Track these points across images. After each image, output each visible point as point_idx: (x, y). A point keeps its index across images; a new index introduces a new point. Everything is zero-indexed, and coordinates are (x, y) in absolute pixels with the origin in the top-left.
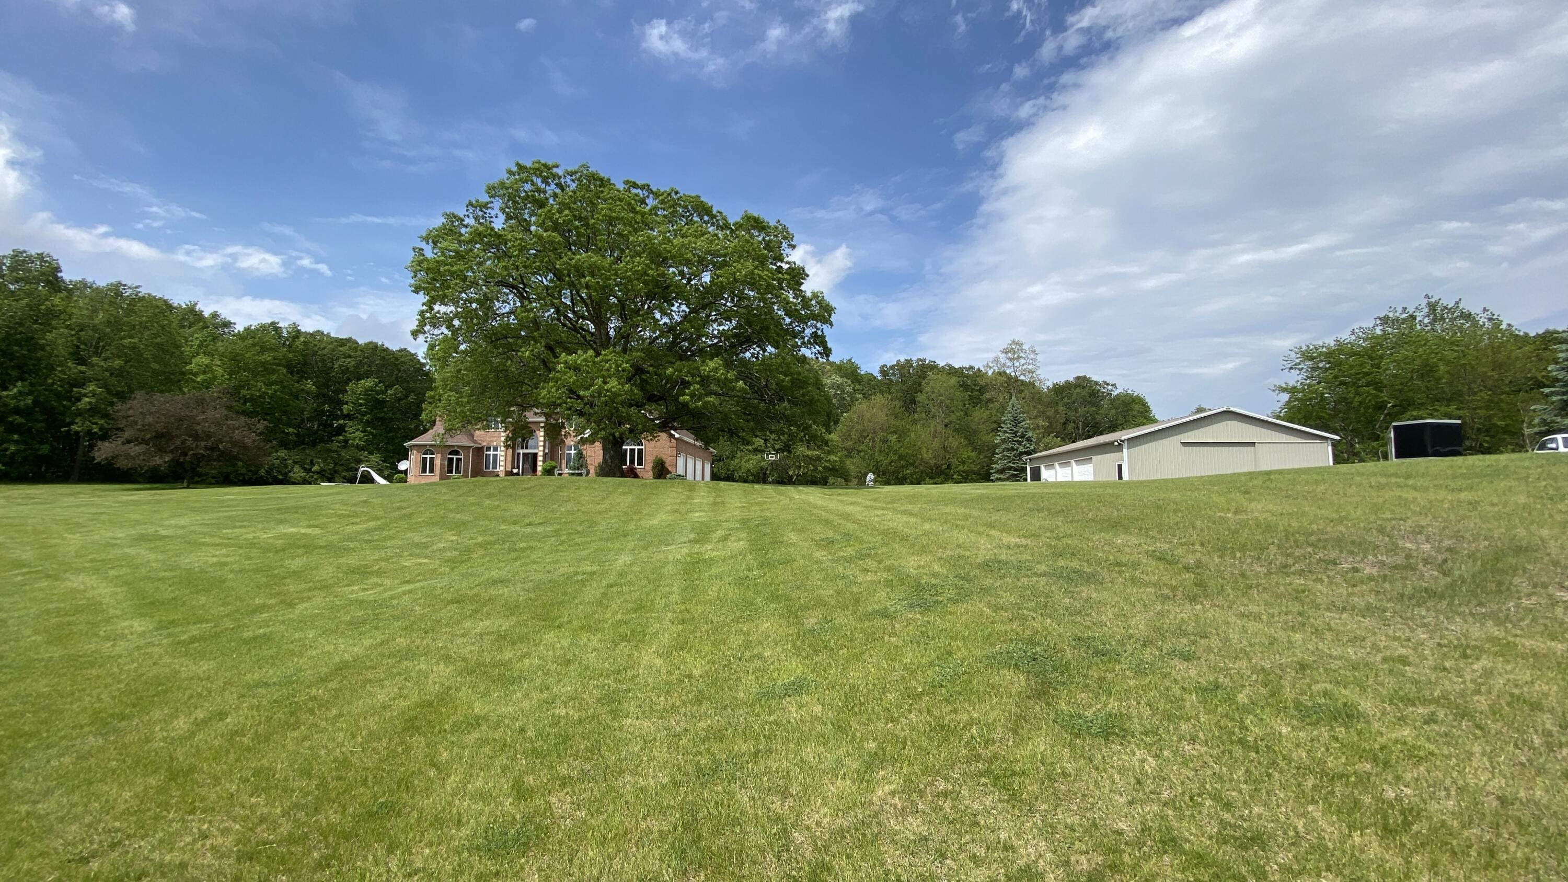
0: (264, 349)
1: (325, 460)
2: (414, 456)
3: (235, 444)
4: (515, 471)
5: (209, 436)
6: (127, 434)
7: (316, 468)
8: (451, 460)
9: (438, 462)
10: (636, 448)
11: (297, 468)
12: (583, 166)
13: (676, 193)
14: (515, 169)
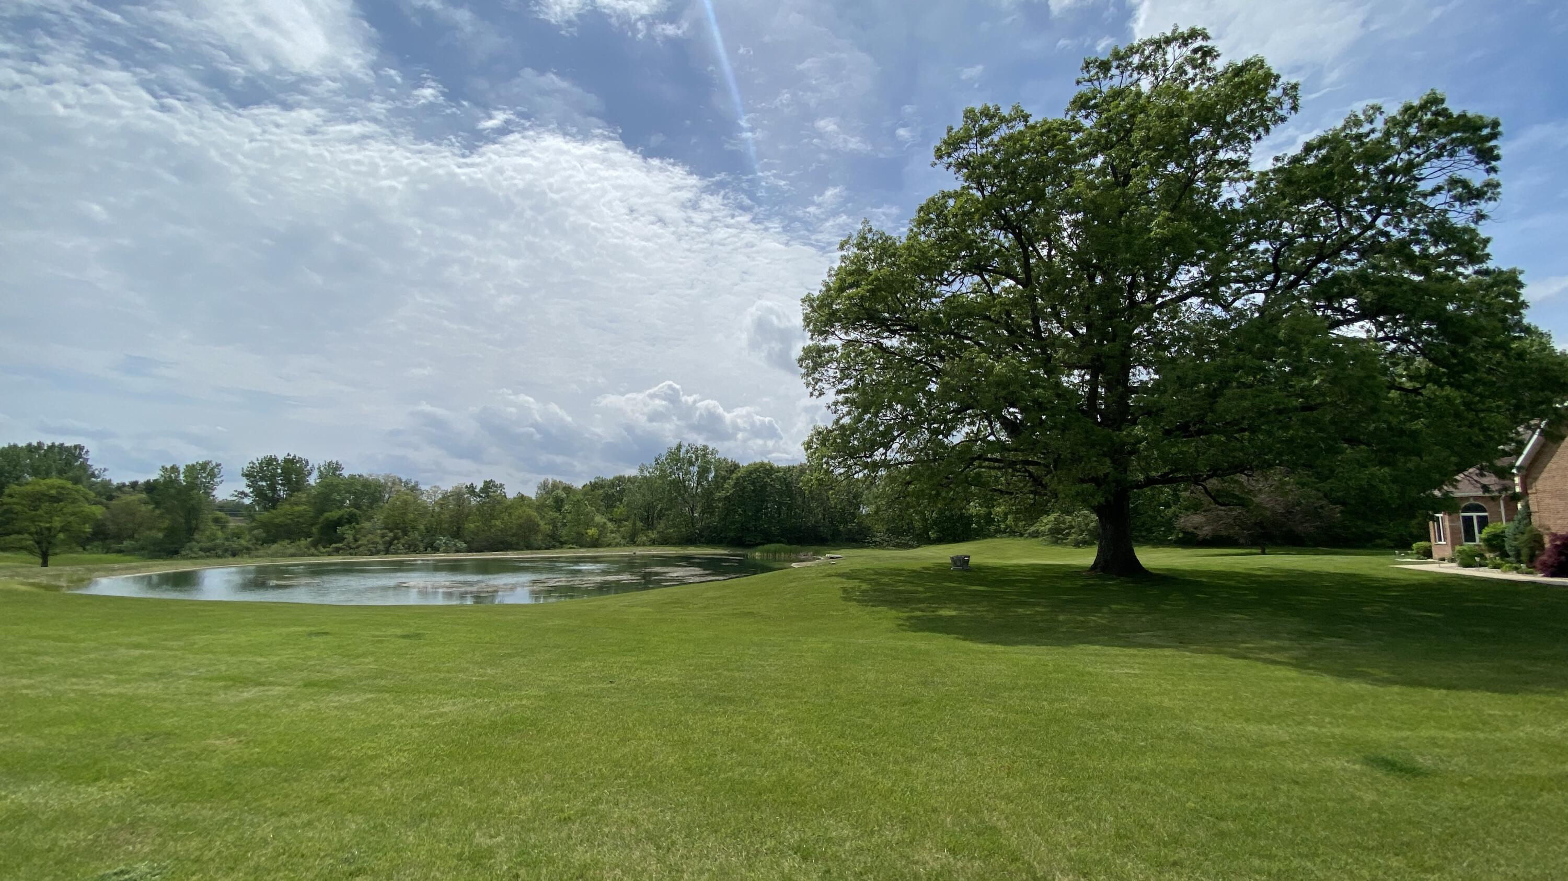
8: (1468, 520)
9: (1447, 525)
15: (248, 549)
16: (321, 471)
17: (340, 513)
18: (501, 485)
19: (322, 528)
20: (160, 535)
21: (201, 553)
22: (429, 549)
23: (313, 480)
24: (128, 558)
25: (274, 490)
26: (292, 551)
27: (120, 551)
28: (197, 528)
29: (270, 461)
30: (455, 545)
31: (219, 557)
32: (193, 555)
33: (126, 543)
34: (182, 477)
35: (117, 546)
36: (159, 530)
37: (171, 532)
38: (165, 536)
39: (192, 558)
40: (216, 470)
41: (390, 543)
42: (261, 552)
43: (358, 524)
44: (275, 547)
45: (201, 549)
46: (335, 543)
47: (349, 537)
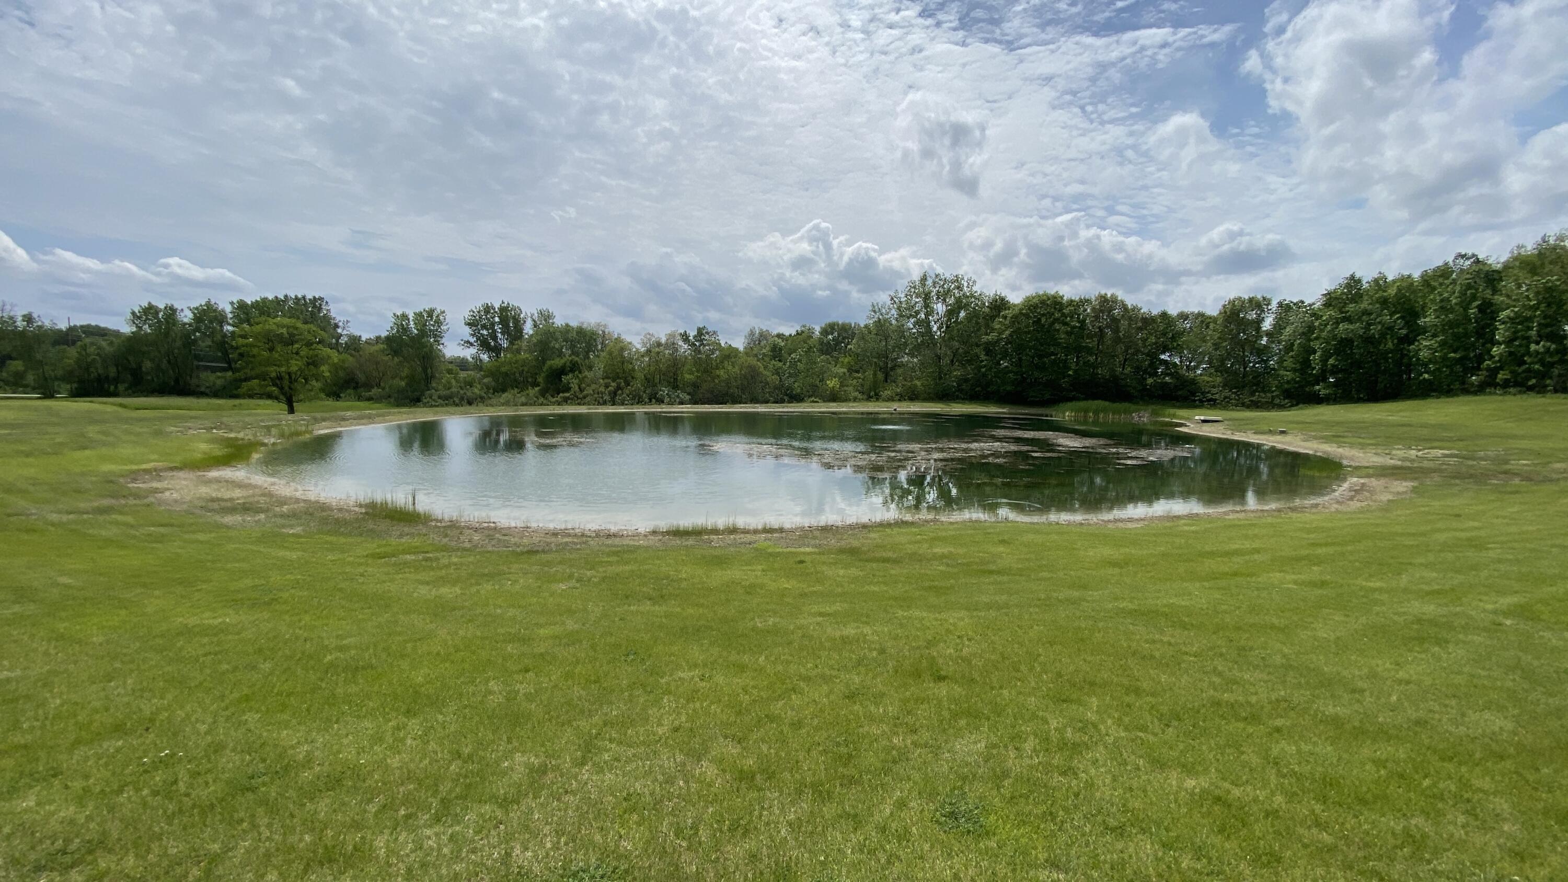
15: (482, 398)
16: (534, 320)
17: (563, 361)
18: (715, 333)
19: (548, 377)
20: (403, 384)
21: (440, 401)
22: (654, 400)
23: (528, 329)
24: (378, 405)
25: (495, 338)
26: (523, 399)
27: (370, 399)
28: (433, 377)
29: (488, 309)
30: (678, 396)
31: (457, 405)
32: (433, 403)
33: (375, 391)
34: (412, 325)
35: (367, 394)
36: (402, 379)
37: (411, 379)
38: (407, 384)
39: (432, 406)
40: (441, 318)
41: (615, 393)
42: (494, 401)
43: (580, 372)
44: (505, 396)
45: (440, 397)
46: (563, 392)
47: (574, 386)
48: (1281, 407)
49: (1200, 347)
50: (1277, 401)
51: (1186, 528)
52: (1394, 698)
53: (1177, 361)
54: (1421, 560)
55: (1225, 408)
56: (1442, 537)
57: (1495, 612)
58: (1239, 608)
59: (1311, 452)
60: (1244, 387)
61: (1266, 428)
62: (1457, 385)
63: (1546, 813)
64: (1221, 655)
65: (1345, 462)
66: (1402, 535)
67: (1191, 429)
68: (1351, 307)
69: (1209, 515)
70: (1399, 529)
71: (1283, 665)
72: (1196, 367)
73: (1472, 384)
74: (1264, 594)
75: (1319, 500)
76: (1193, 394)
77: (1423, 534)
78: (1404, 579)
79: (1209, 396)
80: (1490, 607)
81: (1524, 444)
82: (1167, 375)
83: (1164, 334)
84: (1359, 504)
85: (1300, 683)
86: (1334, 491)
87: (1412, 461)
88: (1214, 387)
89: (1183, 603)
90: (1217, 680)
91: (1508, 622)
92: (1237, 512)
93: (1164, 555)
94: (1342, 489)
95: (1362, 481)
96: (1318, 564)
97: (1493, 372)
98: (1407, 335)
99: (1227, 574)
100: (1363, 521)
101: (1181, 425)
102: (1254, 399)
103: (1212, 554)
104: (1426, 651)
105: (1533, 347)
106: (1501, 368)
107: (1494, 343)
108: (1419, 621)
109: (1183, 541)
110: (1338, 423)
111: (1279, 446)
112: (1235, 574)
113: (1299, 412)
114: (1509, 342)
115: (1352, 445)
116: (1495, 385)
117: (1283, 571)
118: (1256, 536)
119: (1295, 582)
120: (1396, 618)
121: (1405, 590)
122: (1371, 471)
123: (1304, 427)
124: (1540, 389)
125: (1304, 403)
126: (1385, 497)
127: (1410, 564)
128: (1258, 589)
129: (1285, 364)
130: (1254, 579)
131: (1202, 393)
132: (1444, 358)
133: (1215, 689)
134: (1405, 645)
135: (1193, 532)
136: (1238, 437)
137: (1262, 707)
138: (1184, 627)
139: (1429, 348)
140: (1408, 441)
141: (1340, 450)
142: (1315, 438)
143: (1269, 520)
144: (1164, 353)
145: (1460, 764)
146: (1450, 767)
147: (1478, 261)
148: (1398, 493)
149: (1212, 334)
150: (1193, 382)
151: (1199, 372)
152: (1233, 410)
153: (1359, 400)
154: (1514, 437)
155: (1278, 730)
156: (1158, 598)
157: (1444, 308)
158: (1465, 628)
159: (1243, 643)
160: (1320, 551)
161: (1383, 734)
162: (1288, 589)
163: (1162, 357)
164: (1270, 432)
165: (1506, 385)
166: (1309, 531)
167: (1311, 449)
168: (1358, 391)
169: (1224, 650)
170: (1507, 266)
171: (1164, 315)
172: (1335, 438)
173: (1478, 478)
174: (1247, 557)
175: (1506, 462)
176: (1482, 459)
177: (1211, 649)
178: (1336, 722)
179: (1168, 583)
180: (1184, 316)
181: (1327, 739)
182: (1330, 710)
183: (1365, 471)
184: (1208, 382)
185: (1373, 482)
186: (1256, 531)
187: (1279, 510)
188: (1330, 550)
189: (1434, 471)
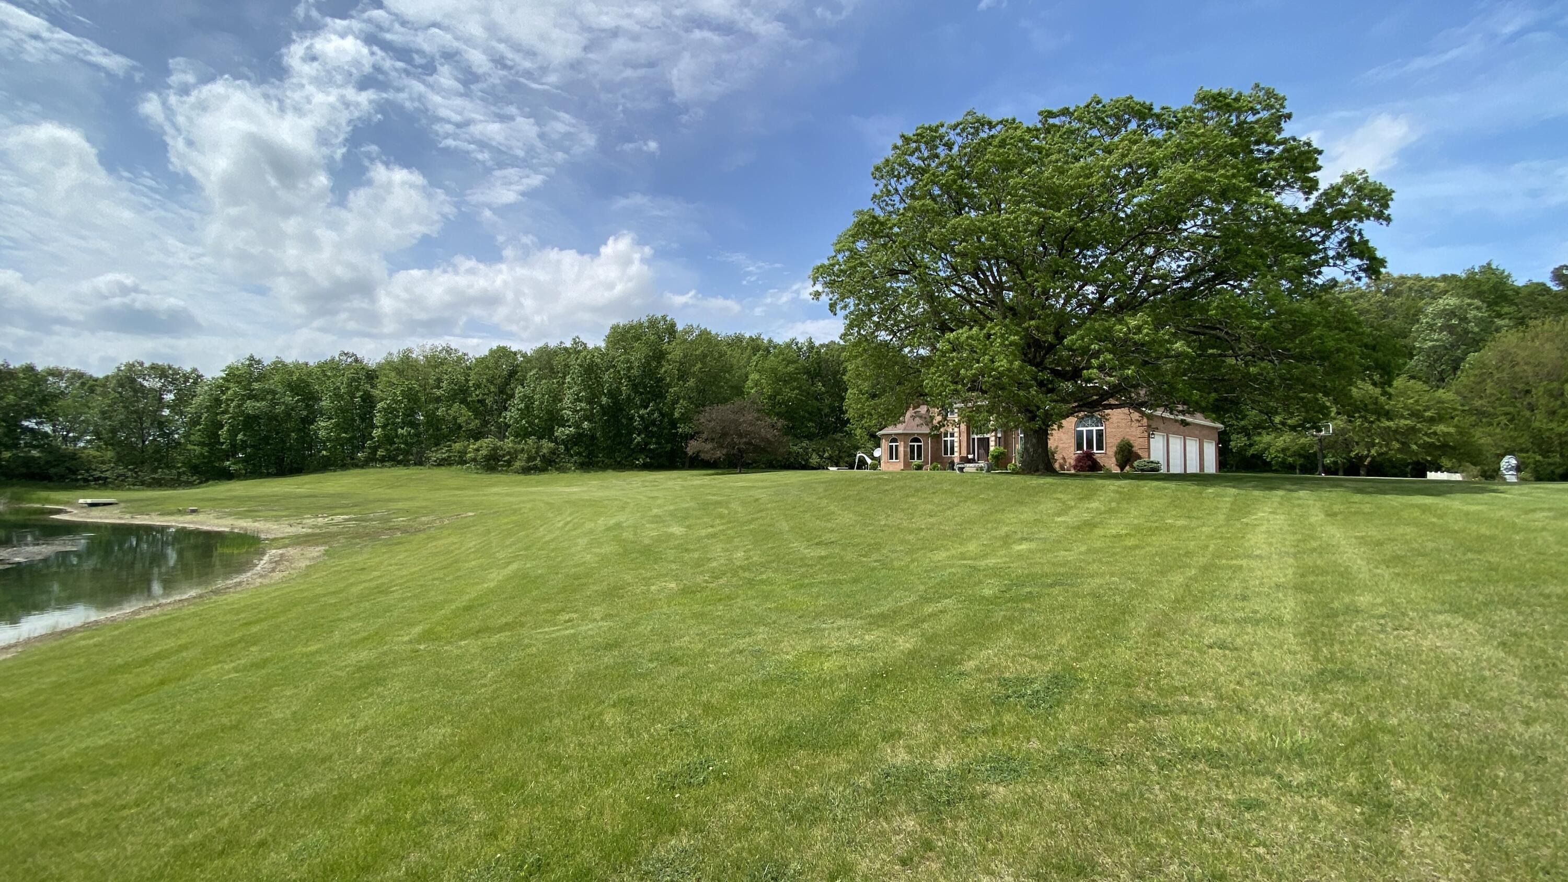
0: (789, 362)
1: (832, 448)
2: (885, 444)
3: (762, 439)
4: (970, 456)
5: (747, 433)
6: (705, 436)
7: (826, 455)
8: (912, 447)
9: (901, 449)
10: (1095, 429)
11: (814, 456)
12: (968, 114)
13: (1098, 103)
14: (900, 143)
48: (189, 484)
49: (81, 414)
50: (184, 478)
51: (83, 643)
52: (359, 750)
53: (48, 428)
54: (345, 614)
55: (119, 487)
56: (355, 590)
57: (410, 642)
58: (179, 721)
59: (227, 530)
60: (142, 463)
61: (173, 508)
62: (348, 461)
63: (495, 788)
64: (171, 788)
65: (263, 536)
66: (325, 595)
67: (73, 515)
68: (256, 385)
69: (113, 620)
70: (319, 591)
71: (247, 769)
72: (76, 440)
73: (359, 460)
74: (205, 693)
75: (243, 577)
76: (74, 472)
77: (341, 591)
78: (337, 636)
79: (97, 474)
80: (406, 638)
81: (400, 505)
82: (35, 447)
83: (28, 394)
84: (281, 575)
85: (270, 779)
86: (256, 565)
87: (320, 527)
88: (103, 463)
89: (101, 742)
90: (173, 822)
91: (422, 647)
92: (150, 608)
93: (59, 687)
94: (263, 563)
95: (280, 551)
96: (255, 644)
97: (374, 450)
98: (307, 416)
99: (151, 685)
100: (288, 590)
101: (59, 512)
102: (156, 476)
103: (125, 668)
104: (372, 695)
105: (400, 431)
106: (379, 447)
107: (373, 426)
108: (360, 669)
109: (82, 660)
110: (251, 498)
111: (192, 527)
112: (162, 683)
113: (211, 488)
114: (384, 427)
115: (266, 519)
116: (376, 460)
117: (220, 662)
118: (180, 631)
119: (236, 670)
120: (339, 673)
121: (341, 645)
122: (287, 541)
123: (216, 504)
124: (405, 463)
125: (214, 479)
126: (303, 564)
127: (339, 620)
128: (196, 691)
129: (192, 438)
130: (188, 680)
131: (87, 471)
132: (338, 439)
133: (175, 835)
134: (354, 695)
135: (95, 645)
136: (140, 520)
137: (237, 828)
138: (112, 773)
139: (326, 428)
140: (316, 510)
141: (256, 524)
142: (230, 514)
143: (192, 609)
144: (27, 418)
145: (427, 782)
146: (421, 790)
147: (356, 360)
148: (313, 558)
149: (99, 401)
150: (74, 456)
151: (82, 444)
152: (129, 489)
153: (269, 475)
154: (391, 500)
155: (262, 844)
156: (62, 748)
157: (337, 396)
158: (394, 663)
159: (194, 761)
160: (255, 629)
161: (363, 789)
162: (230, 679)
163: (26, 423)
164: (180, 512)
165: (383, 460)
166: (238, 612)
167: (226, 526)
168: (267, 467)
169: (173, 780)
170: (381, 367)
171: (30, 369)
172: (250, 514)
173: (372, 536)
174: (174, 658)
175: (389, 520)
176: (372, 520)
177: (157, 785)
178: (315, 802)
179: (72, 723)
180: (56, 373)
181: (313, 824)
182: (308, 792)
183: (281, 543)
184: (94, 457)
185: (291, 551)
186: (179, 625)
187: (201, 596)
188: (265, 625)
189: (340, 534)
